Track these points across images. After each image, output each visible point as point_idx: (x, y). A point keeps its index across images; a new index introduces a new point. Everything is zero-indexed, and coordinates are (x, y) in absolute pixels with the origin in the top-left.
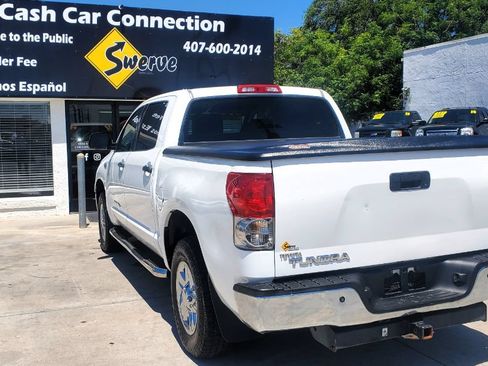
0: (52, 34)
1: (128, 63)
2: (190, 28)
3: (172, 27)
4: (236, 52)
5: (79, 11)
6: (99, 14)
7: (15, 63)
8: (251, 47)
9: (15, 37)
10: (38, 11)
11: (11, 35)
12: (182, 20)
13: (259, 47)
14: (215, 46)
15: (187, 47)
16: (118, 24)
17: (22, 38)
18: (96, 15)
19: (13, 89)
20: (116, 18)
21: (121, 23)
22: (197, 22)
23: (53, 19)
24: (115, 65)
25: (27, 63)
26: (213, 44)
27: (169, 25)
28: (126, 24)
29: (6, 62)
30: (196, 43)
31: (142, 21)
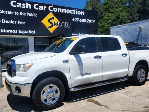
0: (30, 13)
1: (55, 24)
2: (74, 13)
3: (69, 13)
5: (39, 5)
6: (46, 7)
7: (17, 23)
8: (92, 20)
9: (17, 13)
10: (25, 4)
11: (15, 12)
12: (72, 11)
13: (94, 20)
14: (82, 20)
15: (73, 19)
16: (52, 11)
17: (19, 14)
18: (45, 7)
19: (17, 32)
20: (51, 9)
21: (53, 11)
22: (76, 11)
23: (30, 8)
24: (51, 25)
25: (21, 23)
27: (68, 12)
28: (54, 11)
29: (14, 22)
30: (76, 18)
31: (60, 10)
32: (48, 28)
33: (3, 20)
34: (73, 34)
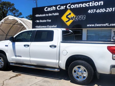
0: (54, 13)
1: (72, 19)
2: (91, 5)
3: (85, 6)
4: (107, 11)
5: (61, 6)
6: (65, 6)
7: (47, 21)
9: (47, 15)
10: (52, 8)
12: (88, 3)
14: (99, 10)
15: (89, 12)
16: (70, 8)
17: (48, 15)
18: (64, 6)
19: (46, 27)
20: (69, 6)
22: (93, 3)
23: (55, 9)
24: (68, 19)
25: (49, 21)
26: (98, 9)
27: (84, 6)
28: (72, 8)
29: (45, 21)
30: (92, 10)
31: (76, 6)
32: (65, 22)
33: (40, 20)
34: (88, 25)
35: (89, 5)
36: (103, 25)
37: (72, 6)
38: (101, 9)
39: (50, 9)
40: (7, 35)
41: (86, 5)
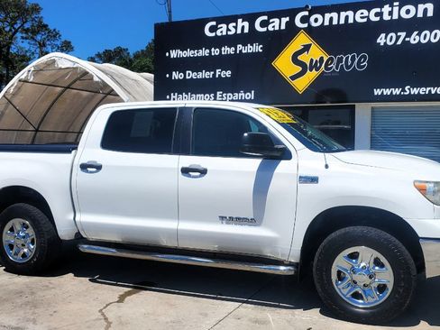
0: (245, 45)
1: (314, 66)
2: (386, 17)
3: (365, 20)
5: (269, 19)
6: (288, 19)
7: (214, 75)
9: (215, 52)
10: (234, 24)
11: (213, 50)
12: (378, 10)
14: (419, 34)
15: (381, 40)
16: (306, 25)
17: (221, 51)
18: (285, 20)
19: (213, 98)
20: (304, 20)
21: (309, 25)
22: (396, 9)
23: (246, 31)
24: (299, 69)
25: (223, 74)
26: (416, 33)
27: (362, 18)
28: (314, 25)
29: (207, 75)
30: (393, 34)
31: (331, 19)
32: (289, 81)
33: (187, 72)
34: (377, 92)
35: (380, 14)
36: (433, 92)
37: (316, 20)
38: (427, 32)
39: (228, 30)
40: (37, 131)
41: (368, 17)
